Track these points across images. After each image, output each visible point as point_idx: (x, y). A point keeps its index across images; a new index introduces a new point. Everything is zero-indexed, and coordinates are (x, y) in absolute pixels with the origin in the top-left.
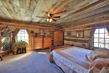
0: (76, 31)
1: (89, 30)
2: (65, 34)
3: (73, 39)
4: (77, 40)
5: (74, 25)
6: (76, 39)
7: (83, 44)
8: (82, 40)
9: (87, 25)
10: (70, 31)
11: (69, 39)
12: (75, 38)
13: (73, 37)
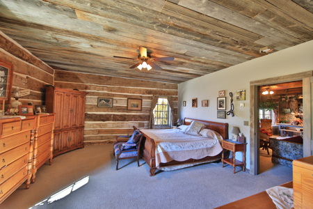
0: (126, 96)
1: (149, 98)
2: (87, 100)
3: (118, 115)
4: (128, 115)
5: (123, 83)
6: (125, 115)
7: (140, 124)
8: (140, 116)
9: (147, 90)
10: (108, 95)
11: (105, 115)
12: (123, 112)
13: (119, 109)
